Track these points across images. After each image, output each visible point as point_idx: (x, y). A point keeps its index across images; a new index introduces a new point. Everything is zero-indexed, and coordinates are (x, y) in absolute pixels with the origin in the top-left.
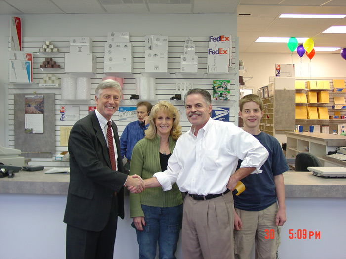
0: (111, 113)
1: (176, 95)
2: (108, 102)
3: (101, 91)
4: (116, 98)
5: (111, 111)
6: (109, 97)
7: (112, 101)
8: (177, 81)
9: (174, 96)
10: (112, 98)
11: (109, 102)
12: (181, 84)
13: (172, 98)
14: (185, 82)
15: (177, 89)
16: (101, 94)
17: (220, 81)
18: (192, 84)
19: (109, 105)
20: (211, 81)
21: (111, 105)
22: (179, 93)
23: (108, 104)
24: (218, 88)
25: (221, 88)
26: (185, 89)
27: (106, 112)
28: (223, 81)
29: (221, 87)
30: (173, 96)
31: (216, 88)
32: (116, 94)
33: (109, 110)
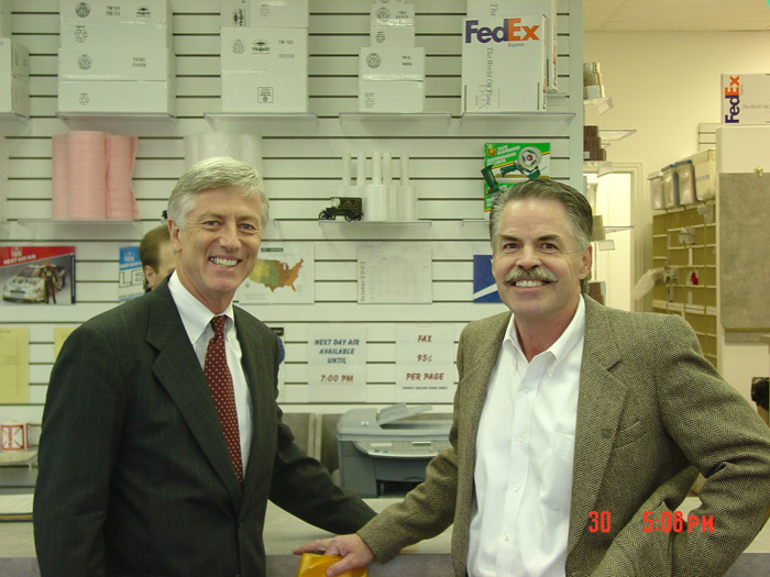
0: (230, 282)
1: (343, 200)
2: (216, 240)
3: (188, 202)
4: (247, 226)
5: (231, 275)
6: (219, 221)
7: (231, 237)
8: (345, 148)
9: (336, 203)
10: (232, 225)
11: (222, 242)
12: (361, 158)
13: (329, 214)
14: (374, 149)
15: (346, 180)
16: (189, 214)
17: (510, 146)
18: (405, 159)
19: (223, 253)
20: (476, 147)
21: (229, 252)
22: (353, 193)
23: (217, 251)
24: (505, 171)
25: (517, 172)
26: (376, 179)
27: (212, 281)
28: (523, 146)
29: (514, 168)
30: (329, 205)
31: (496, 171)
32: (245, 210)
33: (222, 273)
